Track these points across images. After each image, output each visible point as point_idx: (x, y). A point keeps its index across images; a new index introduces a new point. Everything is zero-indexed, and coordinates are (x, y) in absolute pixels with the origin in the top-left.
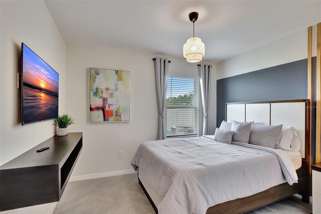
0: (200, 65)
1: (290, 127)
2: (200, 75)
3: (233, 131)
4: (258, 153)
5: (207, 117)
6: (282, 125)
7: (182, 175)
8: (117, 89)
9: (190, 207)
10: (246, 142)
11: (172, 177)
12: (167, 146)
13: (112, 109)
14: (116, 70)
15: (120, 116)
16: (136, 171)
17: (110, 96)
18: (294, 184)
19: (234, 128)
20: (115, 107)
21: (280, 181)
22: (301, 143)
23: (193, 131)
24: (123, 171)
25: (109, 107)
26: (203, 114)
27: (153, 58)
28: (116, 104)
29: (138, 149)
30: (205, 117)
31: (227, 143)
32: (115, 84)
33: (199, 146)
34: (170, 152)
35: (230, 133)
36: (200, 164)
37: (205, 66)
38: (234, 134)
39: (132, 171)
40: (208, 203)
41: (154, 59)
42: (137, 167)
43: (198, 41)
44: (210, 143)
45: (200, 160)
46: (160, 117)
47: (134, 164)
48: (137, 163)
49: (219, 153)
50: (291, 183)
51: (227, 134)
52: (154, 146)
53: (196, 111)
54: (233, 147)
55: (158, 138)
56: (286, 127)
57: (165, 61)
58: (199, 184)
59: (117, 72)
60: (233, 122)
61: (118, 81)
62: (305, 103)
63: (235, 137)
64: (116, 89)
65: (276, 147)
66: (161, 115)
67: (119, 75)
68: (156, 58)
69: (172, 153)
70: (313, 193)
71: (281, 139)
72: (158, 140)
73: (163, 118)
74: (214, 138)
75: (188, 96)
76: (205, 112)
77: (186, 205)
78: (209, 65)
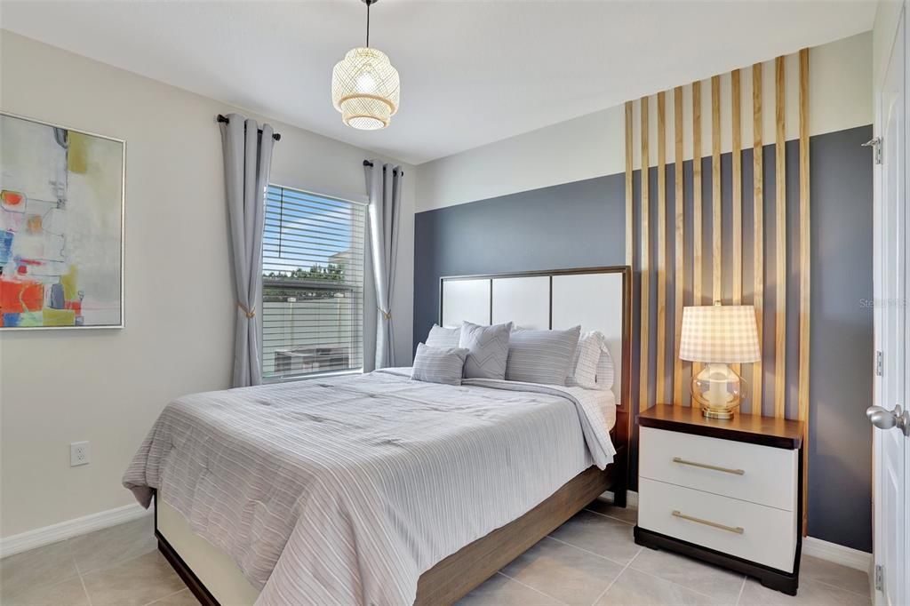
0: (372, 165)
1: (593, 332)
2: (369, 194)
3: (464, 348)
4: (534, 401)
5: (388, 317)
6: (579, 328)
7: (336, 486)
8: (61, 203)
9: (363, 591)
10: (497, 376)
11: (295, 500)
12: (268, 405)
13: (38, 279)
14: (56, 129)
15: (77, 307)
16: (147, 506)
17: (26, 227)
18: (609, 466)
19: (466, 342)
20: (51, 273)
21: (580, 466)
22: (615, 369)
23: (347, 359)
24: (98, 514)
25: (22, 270)
26: (376, 307)
27: (220, 116)
28: (62, 259)
29: (157, 425)
30: (383, 316)
31: (451, 382)
32: (54, 184)
33: (372, 396)
34: (282, 417)
35: (459, 354)
36: (389, 442)
37: (384, 169)
38: (467, 357)
39: (133, 509)
40: (417, 561)
41: (223, 120)
42: (154, 491)
43: (382, 63)
44: (401, 387)
45: (384, 431)
46: (241, 312)
47: (140, 481)
48: (151, 473)
49: (436, 410)
50: (603, 467)
51: (449, 358)
52: (219, 406)
53: (356, 298)
54: (467, 391)
55: (233, 382)
56: (587, 333)
57: (260, 132)
58: (392, 506)
59: (62, 136)
60: (463, 327)
61: (66, 169)
62: (621, 274)
63: (472, 366)
64: (56, 200)
65: (569, 382)
66: (245, 309)
67: (70, 150)
68: (229, 115)
69: (288, 420)
70: (640, 480)
71: (576, 362)
72: (232, 387)
73: (250, 316)
74: (412, 374)
75: (322, 272)
76: (384, 302)
77: (349, 586)
78: (397, 168)
